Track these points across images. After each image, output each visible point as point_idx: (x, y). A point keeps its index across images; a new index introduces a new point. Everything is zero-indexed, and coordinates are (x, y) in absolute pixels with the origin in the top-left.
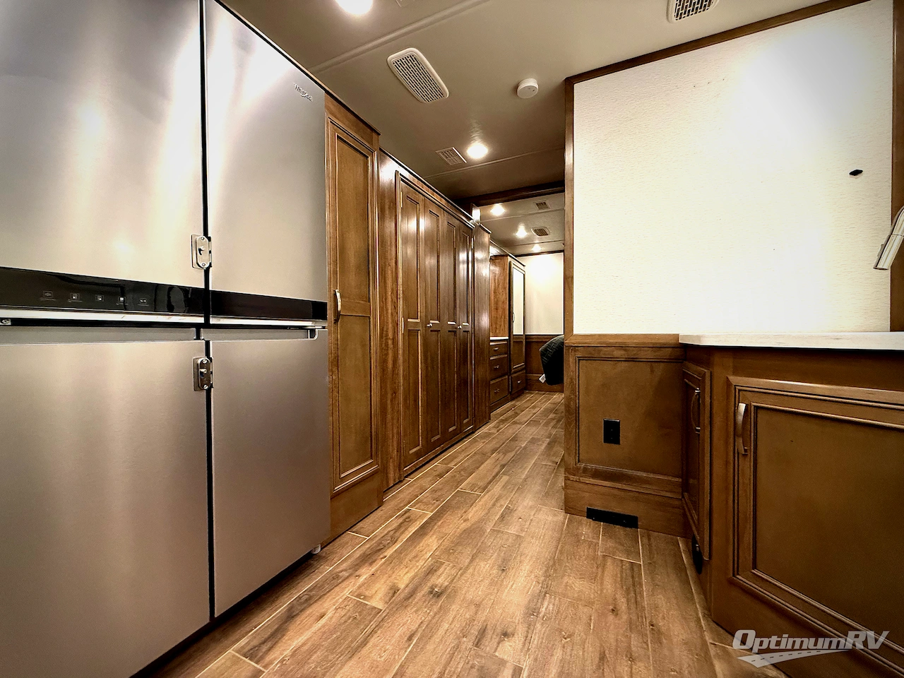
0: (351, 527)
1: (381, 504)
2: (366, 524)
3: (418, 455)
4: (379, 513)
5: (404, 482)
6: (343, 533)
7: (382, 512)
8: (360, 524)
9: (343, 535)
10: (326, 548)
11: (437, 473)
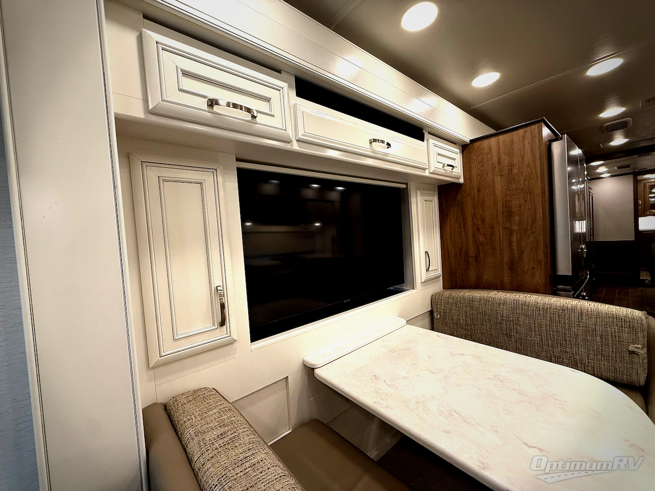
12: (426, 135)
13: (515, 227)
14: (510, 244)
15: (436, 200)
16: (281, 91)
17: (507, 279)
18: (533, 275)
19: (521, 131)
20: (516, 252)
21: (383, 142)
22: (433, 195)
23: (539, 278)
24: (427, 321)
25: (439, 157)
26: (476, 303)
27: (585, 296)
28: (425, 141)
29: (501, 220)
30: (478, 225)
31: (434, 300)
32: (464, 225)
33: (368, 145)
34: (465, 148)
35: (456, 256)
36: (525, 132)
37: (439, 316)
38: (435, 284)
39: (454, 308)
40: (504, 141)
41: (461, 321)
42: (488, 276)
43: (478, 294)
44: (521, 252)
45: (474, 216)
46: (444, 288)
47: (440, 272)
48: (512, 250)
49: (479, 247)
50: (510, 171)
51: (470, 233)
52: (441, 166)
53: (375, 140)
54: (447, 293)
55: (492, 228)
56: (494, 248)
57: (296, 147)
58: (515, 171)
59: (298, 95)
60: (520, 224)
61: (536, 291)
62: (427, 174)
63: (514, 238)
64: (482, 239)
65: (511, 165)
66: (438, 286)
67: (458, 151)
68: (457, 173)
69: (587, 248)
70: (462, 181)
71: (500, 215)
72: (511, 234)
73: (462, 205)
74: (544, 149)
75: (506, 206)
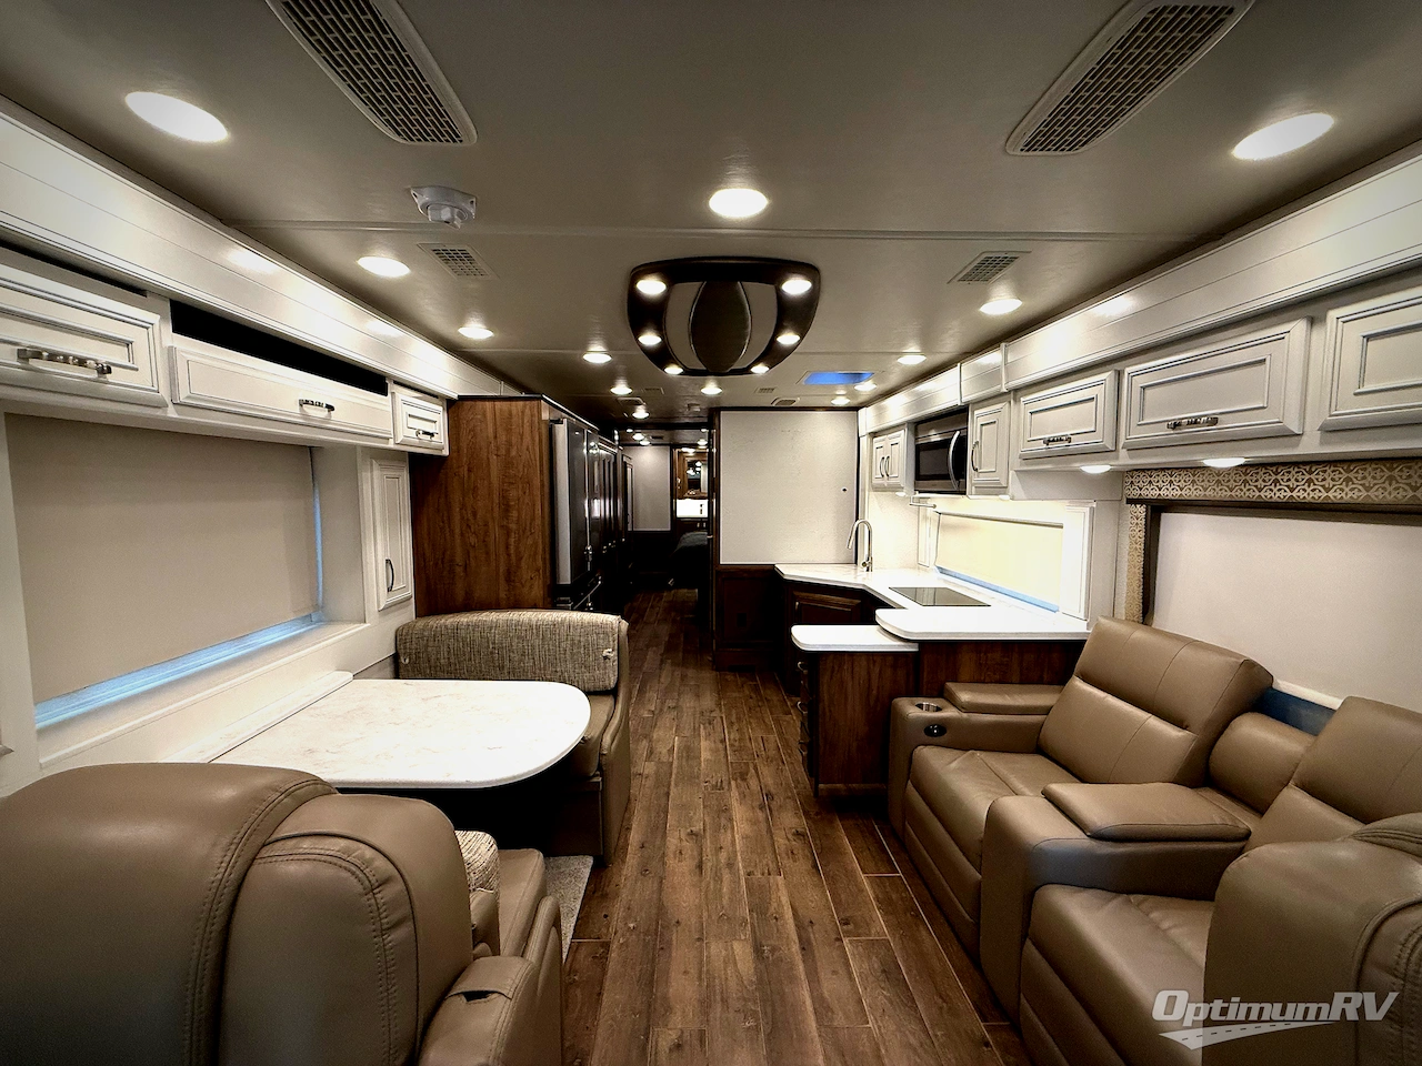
12: (392, 387)
13: (513, 526)
14: (507, 548)
15: (405, 476)
16: (150, 330)
17: (503, 595)
18: (531, 587)
19: (521, 403)
20: (513, 557)
21: (320, 405)
22: (401, 468)
23: (537, 590)
24: (389, 670)
25: (410, 419)
26: (463, 631)
27: (589, 607)
28: (389, 395)
29: (496, 515)
30: (468, 519)
31: (401, 637)
32: (449, 519)
33: (297, 409)
34: (452, 405)
35: (436, 564)
36: (525, 406)
37: (407, 661)
38: (403, 610)
39: (431, 644)
40: (501, 410)
41: (442, 661)
42: (480, 593)
43: (465, 619)
44: (520, 559)
45: (463, 507)
46: (419, 615)
47: (411, 591)
48: (509, 555)
49: (468, 552)
50: (508, 451)
51: (457, 531)
52: (413, 433)
53: (307, 402)
54: (421, 623)
55: (486, 525)
56: (487, 553)
57: (172, 413)
58: (513, 453)
59: (175, 330)
60: (518, 522)
61: (534, 607)
62: (391, 445)
63: (512, 540)
64: (473, 540)
65: (509, 444)
66: (409, 613)
67: (441, 408)
68: (440, 442)
69: (593, 550)
70: (446, 452)
71: (496, 509)
72: (508, 535)
73: (446, 488)
74: (544, 431)
75: (503, 497)
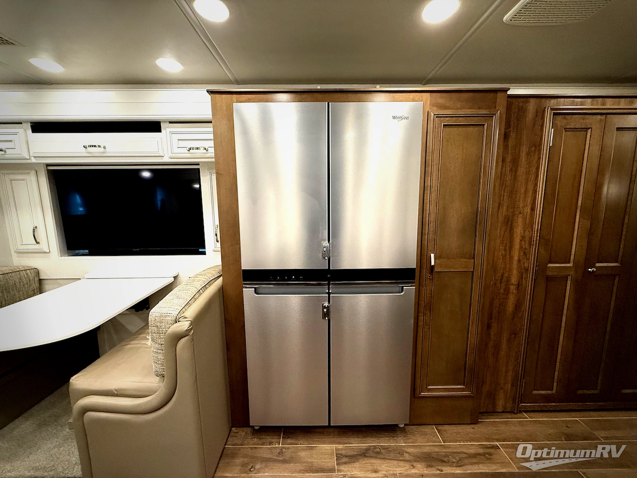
0: (438, 425)
1: (474, 422)
2: (451, 430)
3: (547, 399)
4: (468, 429)
5: (519, 415)
6: (429, 425)
7: (472, 430)
8: (446, 427)
9: (429, 426)
10: (412, 426)
11: (567, 431)
